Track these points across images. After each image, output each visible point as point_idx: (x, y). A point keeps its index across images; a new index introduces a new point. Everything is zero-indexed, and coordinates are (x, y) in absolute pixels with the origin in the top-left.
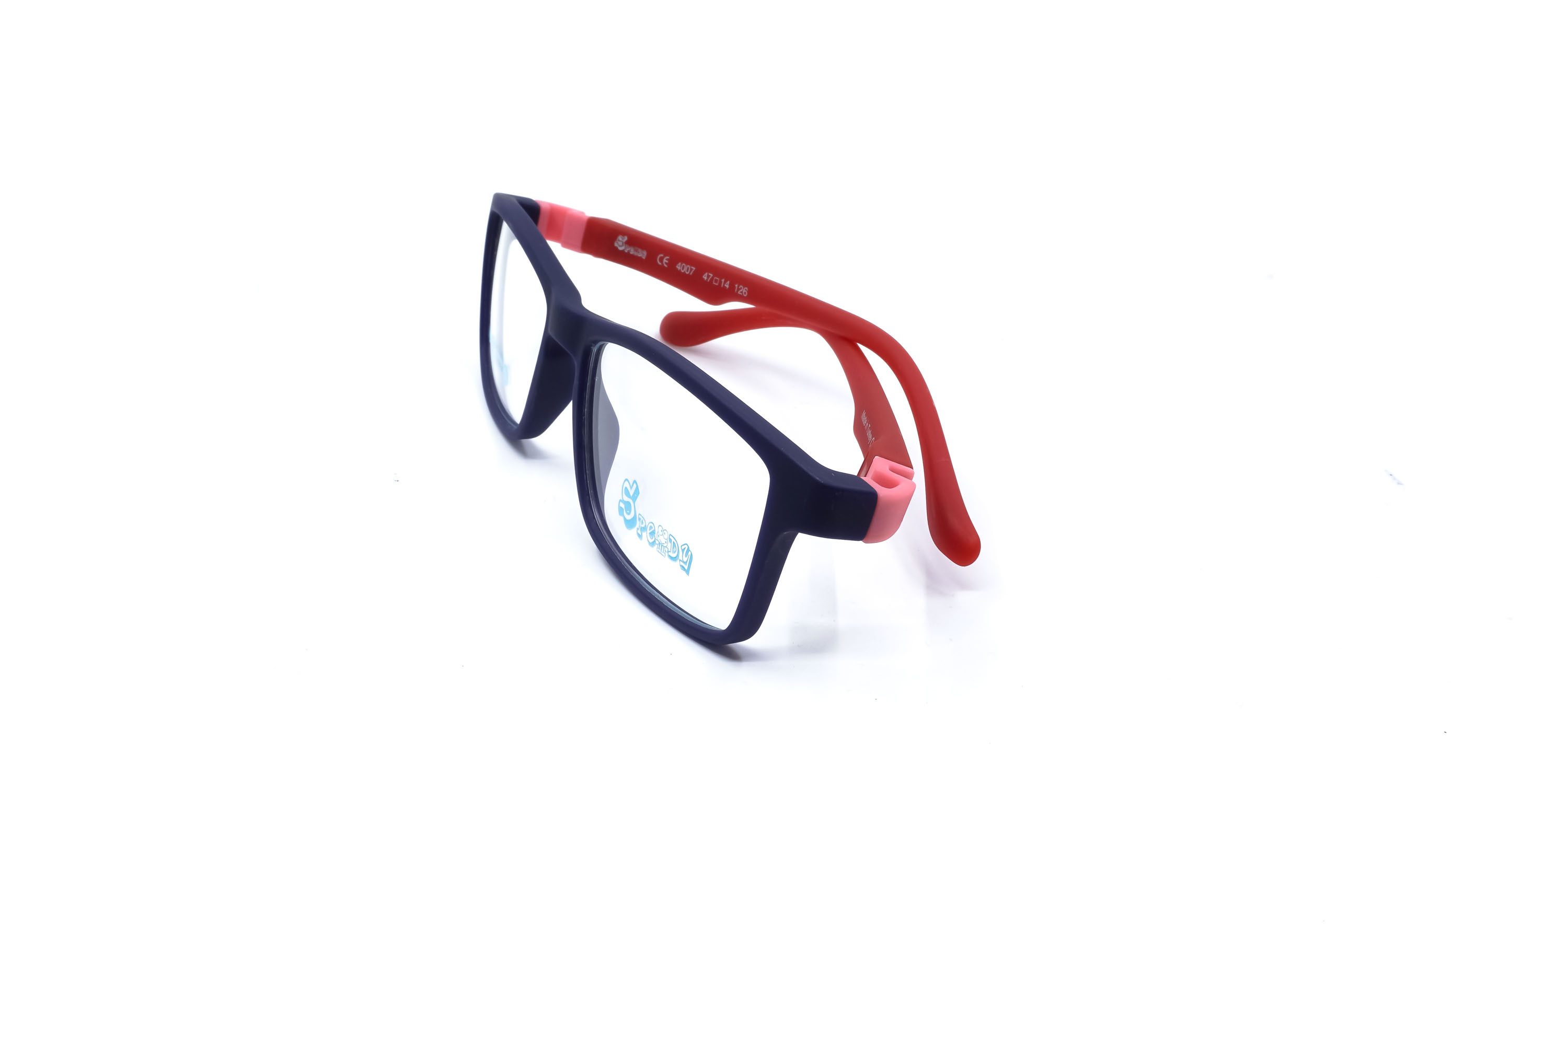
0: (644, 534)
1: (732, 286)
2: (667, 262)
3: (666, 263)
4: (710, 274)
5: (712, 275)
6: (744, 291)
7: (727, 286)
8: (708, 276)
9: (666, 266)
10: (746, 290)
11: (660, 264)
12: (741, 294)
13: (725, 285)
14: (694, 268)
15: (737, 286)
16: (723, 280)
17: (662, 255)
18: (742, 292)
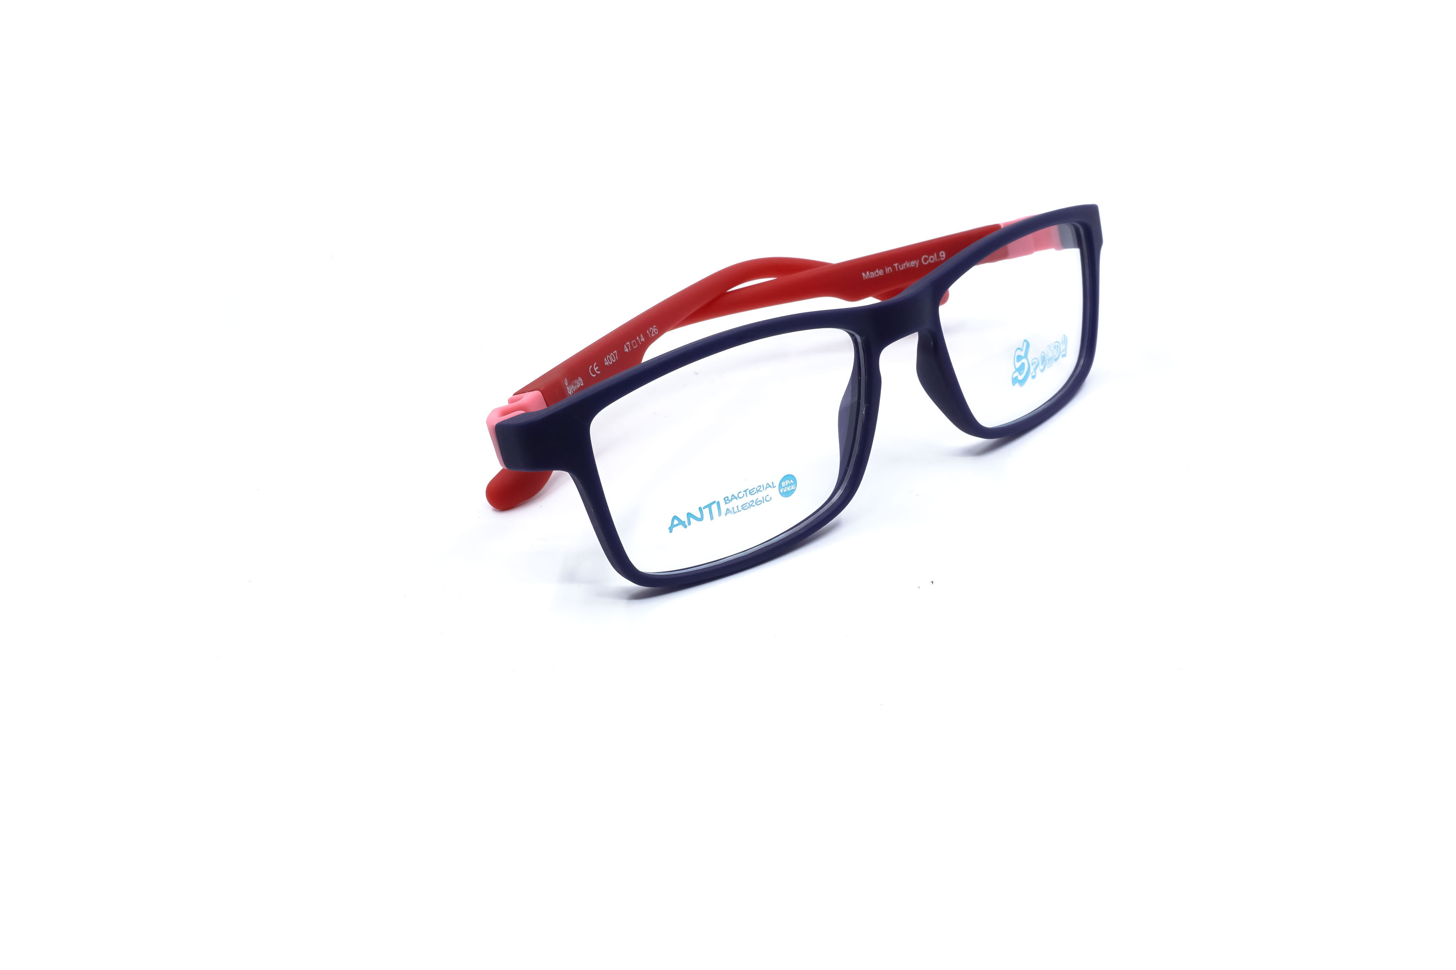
0: (1038, 371)
1: (646, 336)
2: (597, 368)
3: (597, 370)
4: (627, 344)
5: (628, 343)
6: (654, 329)
7: (643, 340)
8: (627, 346)
9: (599, 373)
10: (655, 328)
11: (595, 375)
12: (654, 335)
13: (642, 340)
14: (616, 351)
15: (648, 332)
16: (638, 338)
17: (591, 366)
18: (654, 333)
